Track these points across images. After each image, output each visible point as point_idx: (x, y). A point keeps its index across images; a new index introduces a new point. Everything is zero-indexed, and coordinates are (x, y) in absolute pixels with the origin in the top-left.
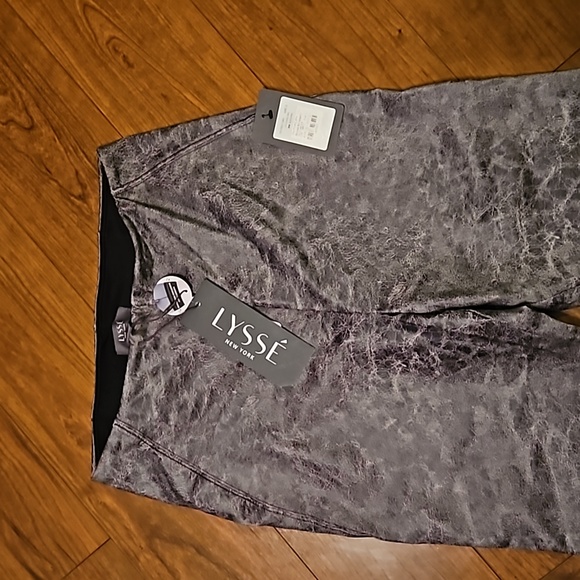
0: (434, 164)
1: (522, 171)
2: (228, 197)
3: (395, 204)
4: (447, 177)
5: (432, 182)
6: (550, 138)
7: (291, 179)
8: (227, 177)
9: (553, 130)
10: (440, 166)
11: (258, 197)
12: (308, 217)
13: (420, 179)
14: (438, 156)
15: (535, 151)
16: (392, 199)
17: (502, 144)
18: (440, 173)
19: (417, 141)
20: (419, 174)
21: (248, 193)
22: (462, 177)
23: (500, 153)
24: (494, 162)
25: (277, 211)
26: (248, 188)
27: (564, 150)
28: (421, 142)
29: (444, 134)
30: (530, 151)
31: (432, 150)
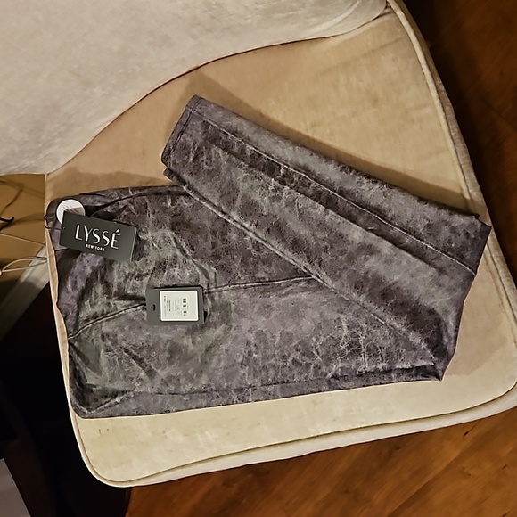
0: (250, 354)
1: (312, 366)
2: (122, 359)
3: (225, 379)
4: (260, 364)
5: (250, 367)
6: (333, 343)
7: (164, 351)
8: (124, 344)
9: (335, 336)
10: (255, 355)
11: (140, 361)
12: (170, 380)
13: (241, 364)
14: (253, 349)
15: (323, 352)
16: (222, 377)
17: (299, 343)
18: (255, 360)
19: (236, 337)
20: (240, 360)
21: (135, 358)
22: (270, 364)
23: (297, 350)
24: (293, 356)
25: (151, 373)
26: (135, 354)
27: (342, 353)
28: (239, 339)
29: (257, 333)
30: (320, 351)
31: (248, 343)
